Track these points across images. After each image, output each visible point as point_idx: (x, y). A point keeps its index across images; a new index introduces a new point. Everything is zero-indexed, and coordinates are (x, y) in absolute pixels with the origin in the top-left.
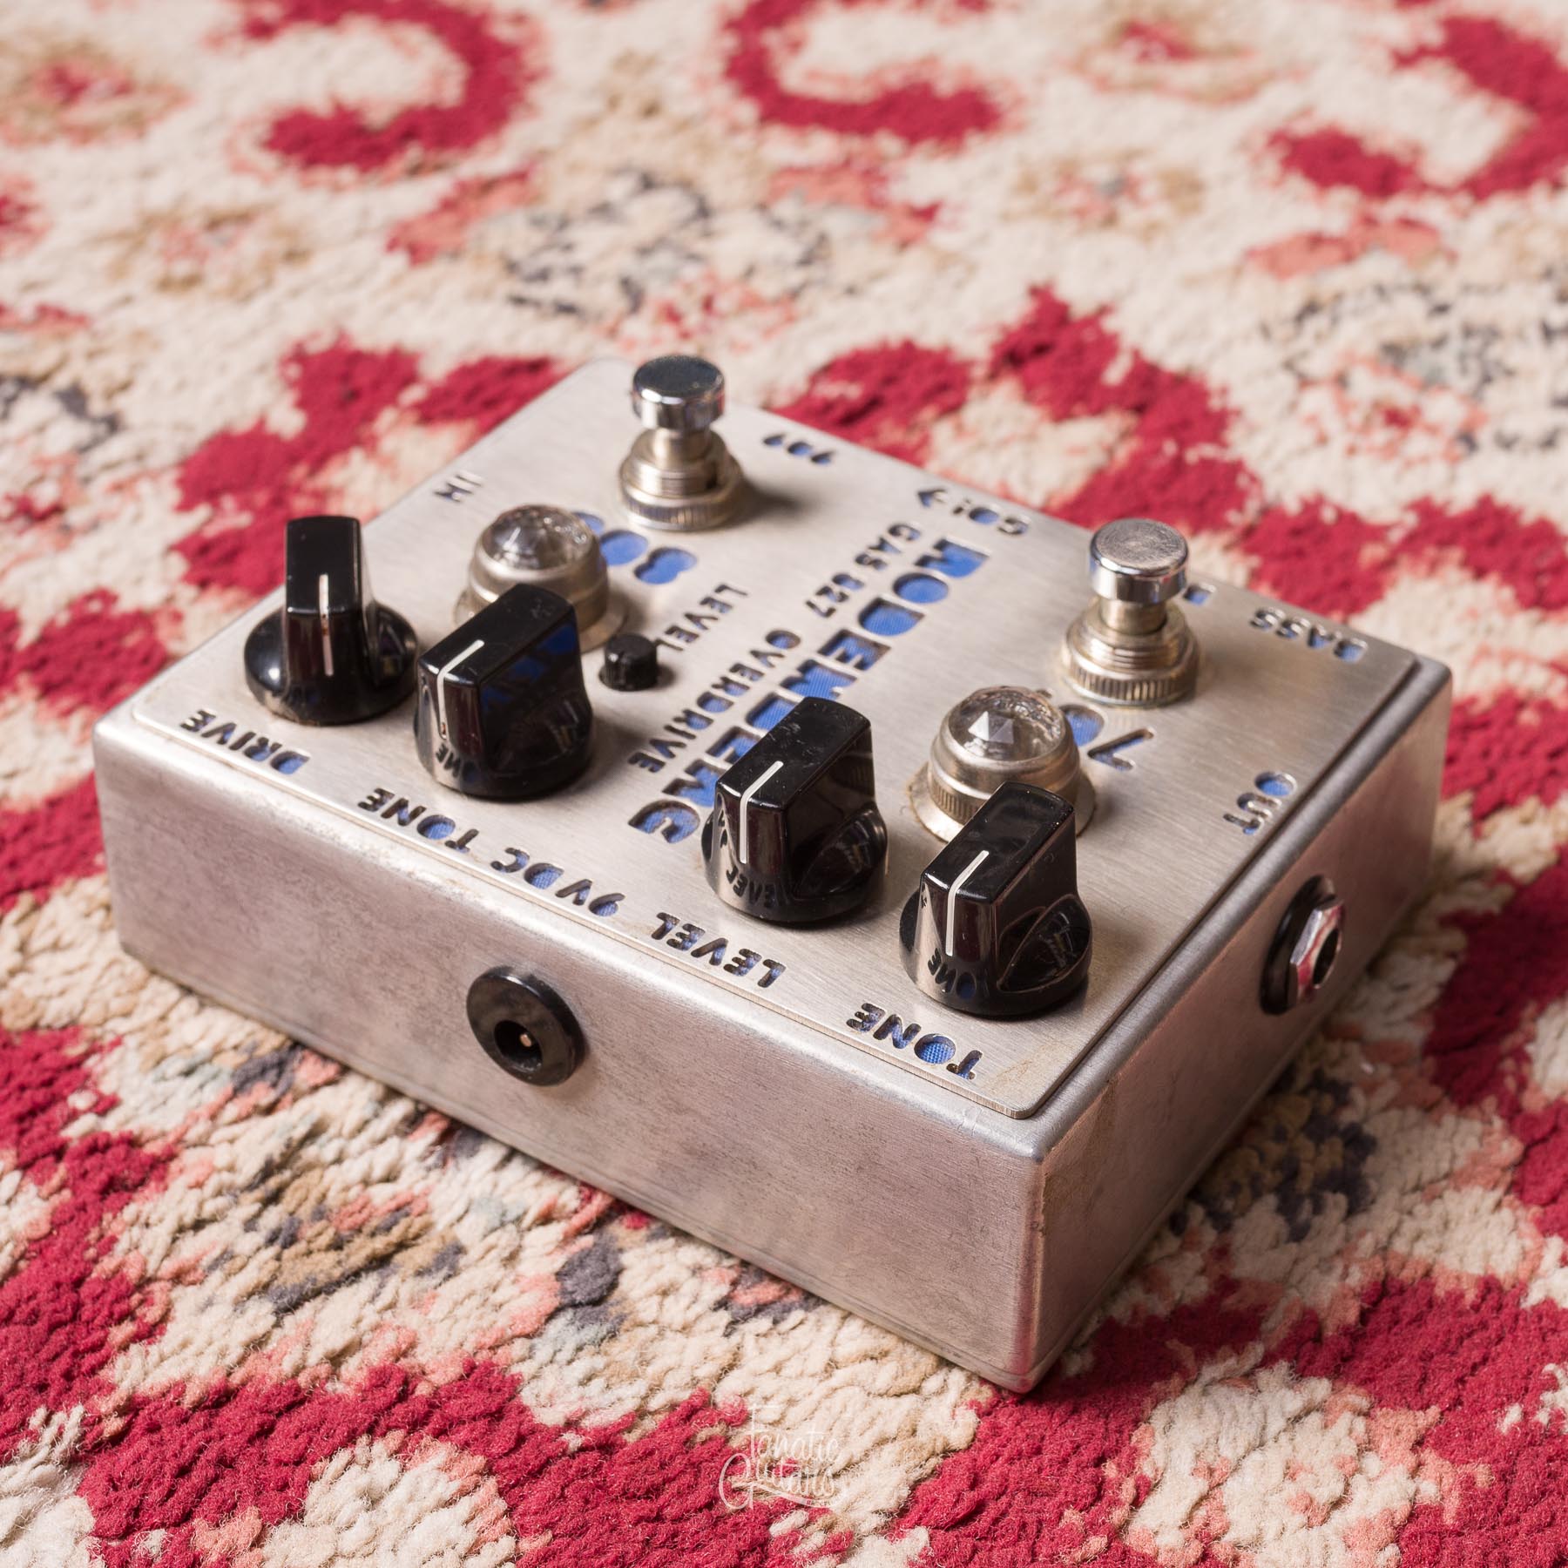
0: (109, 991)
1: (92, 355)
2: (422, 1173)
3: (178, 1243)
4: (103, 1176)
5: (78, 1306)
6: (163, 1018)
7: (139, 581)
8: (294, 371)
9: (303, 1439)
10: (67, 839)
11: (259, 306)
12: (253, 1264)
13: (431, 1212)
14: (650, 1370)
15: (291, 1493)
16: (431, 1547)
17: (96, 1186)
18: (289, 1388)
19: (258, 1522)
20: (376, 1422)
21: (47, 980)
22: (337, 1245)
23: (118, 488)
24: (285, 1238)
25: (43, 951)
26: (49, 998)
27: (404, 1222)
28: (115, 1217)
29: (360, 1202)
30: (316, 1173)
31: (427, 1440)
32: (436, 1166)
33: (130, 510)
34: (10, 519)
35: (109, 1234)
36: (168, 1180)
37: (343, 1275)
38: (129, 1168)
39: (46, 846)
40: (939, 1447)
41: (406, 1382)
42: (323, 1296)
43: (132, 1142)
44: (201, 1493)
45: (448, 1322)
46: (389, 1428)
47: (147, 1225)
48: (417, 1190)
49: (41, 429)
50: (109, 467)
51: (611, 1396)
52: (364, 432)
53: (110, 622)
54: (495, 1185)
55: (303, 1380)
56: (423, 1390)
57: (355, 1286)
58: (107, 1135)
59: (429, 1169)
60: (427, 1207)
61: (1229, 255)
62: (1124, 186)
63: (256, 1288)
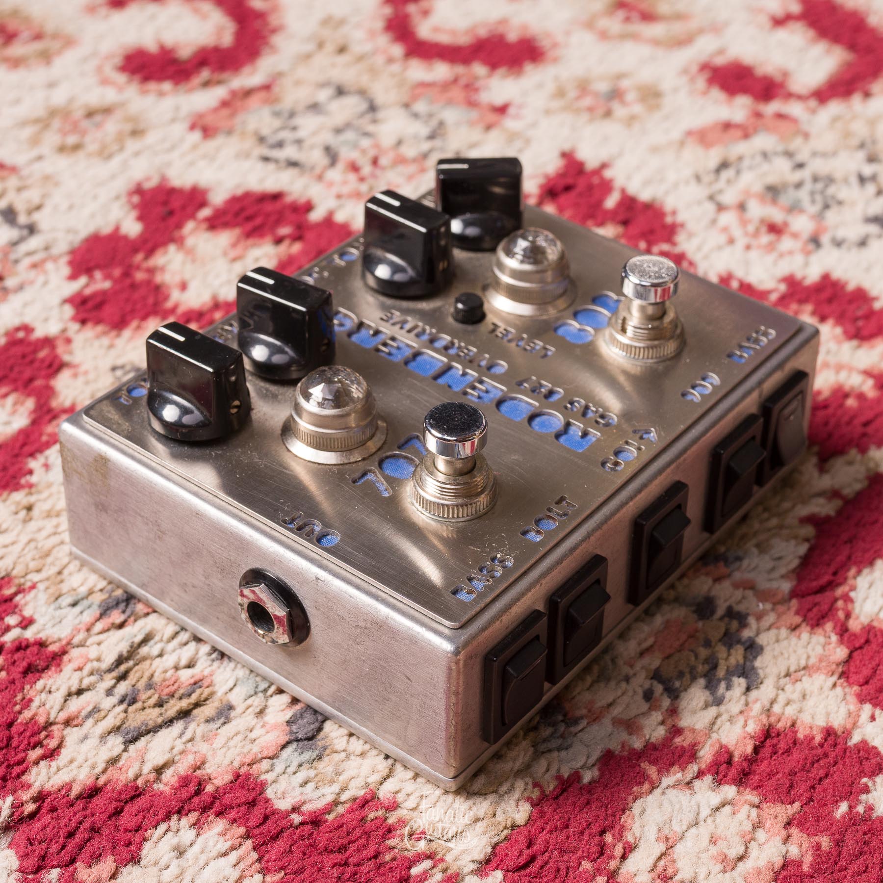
0: (29, 557)
1: (19, 190)
2: (209, 663)
3: (68, 702)
4: (25, 664)
5: (10, 738)
6: (60, 573)
7: (46, 320)
8: (136, 199)
9: (140, 816)
10: (5, 469)
11: (116, 162)
12: (111, 715)
13: (214, 685)
14: (341, 778)
15: (133, 848)
16: (214, 880)
17: (21, 669)
18: (132, 787)
19: (114, 865)
20: (182, 807)
22: (160, 704)
23: (34, 266)
24: (130, 700)
27: (198, 691)
28: (31, 687)
29: (173, 679)
30: (148, 662)
31: (212, 817)
33: (41, 279)
35: (28, 696)
36: (62, 666)
37: (163, 721)
38: (39, 659)
40: (509, 823)
41: (200, 784)
42: (152, 733)
43: (41, 644)
44: (81, 847)
45: (224, 750)
46: (190, 811)
47: (50, 692)
48: (206, 673)
50: (29, 254)
51: (318, 793)
52: (176, 234)
53: (30, 344)
55: (140, 782)
56: (209, 788)
57: (170, 728)
58: (27, 640)
59: (213, 661)
60: (212, 682)
61: (676, 134)
62: (616, 94)
63: (113, 728)
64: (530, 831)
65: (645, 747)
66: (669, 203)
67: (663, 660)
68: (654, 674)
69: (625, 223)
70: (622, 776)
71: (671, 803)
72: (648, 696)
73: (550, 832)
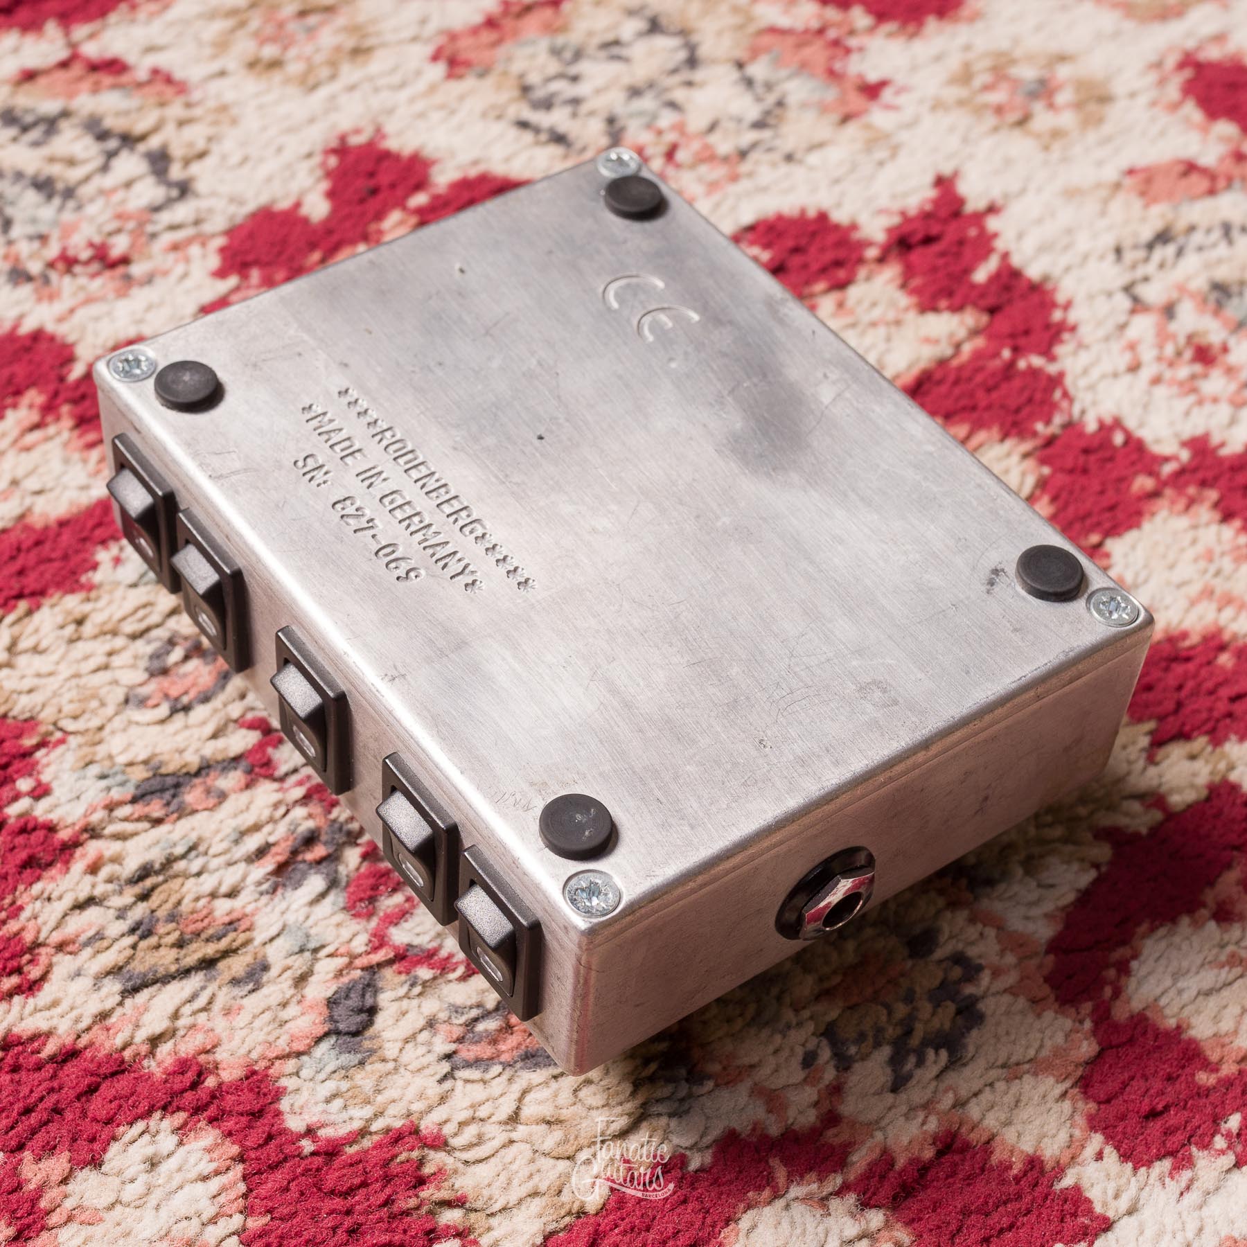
0: (67, 696)
1: (181, 123)
2: (257, 896)
3: (67, 918)
4: (23, 855)
6: (101, 728)
8: (333, 161)
9: (113, 1105)
10: (65, 557)
11: (323, 93)
12: (116, 947)
13: (254, 930)
14: (380, 1099)
15: (96, 1146)
16: (184, 1212)
17: (18, 862)
18: (116, 1060)
19: (69, 1165)
20: (170, 1103)
21: (23, 677)
23: (175, 247)
24: (142, 930)
25: (26, 651)
26: (20, 693)
27: (231, 936)
28: (26, 889)
29: (205, 912)
30: (180, 880)
31: (202, 1124)
32: (267, 893)
33: (180, 269)
34: (87, 263)
35: (19, 903)
36: (71, 864)
37: (178, 970)
38: (44, 850)
39: (50, 560)
40: (575, 1208)
41: (200, 1074)
42: (159, 985)
43: (51, 828)
44: (34, 1132)
45: (245, 1032)
46: (179, 1109)
47: (49, 900)
48: (248, 910)
49: (128, 185)
50: (173, 227)
51: (345, 1115)
52: (373, 227)
54: (307, 917)
57: (184, 982)
58: (35, 819)
59: (261, 894)
60: (252, 925)
61: (1110, 173)
62: (1044, 90)
63: (113, 968)
64: (599, 1225)
65: (782, 1135)
66: (1065, 289)
67: (843, 1011)
68: (827, 1029)
69: (993, 311)
70: (740, 1172)
71: (793, 1223)
72: (809, 1060)
73: (624, 1233)
